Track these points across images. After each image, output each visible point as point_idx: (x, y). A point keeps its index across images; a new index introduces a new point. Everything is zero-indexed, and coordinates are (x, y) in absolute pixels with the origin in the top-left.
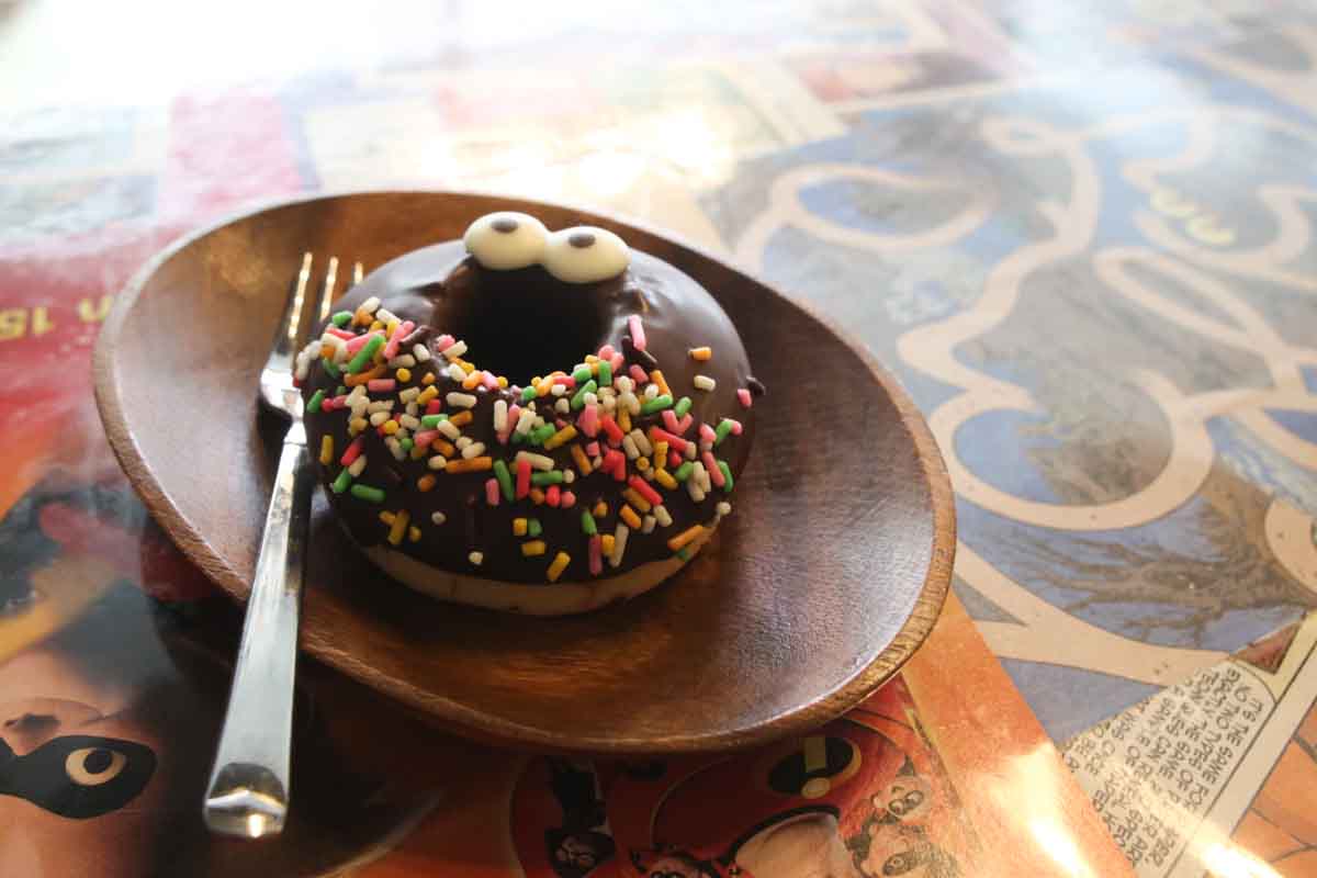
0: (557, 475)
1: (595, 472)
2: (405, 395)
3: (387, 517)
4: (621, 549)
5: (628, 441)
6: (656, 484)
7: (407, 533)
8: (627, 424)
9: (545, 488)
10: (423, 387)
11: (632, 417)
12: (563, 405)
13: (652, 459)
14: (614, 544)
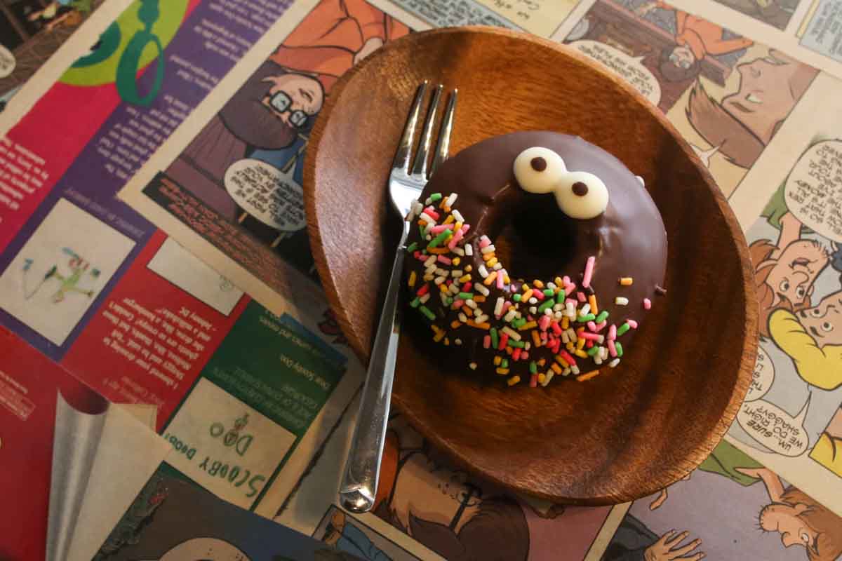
0: (521, 344)
1: (543, 347)
2: (456, 273)
3: (435, 328)
4: (548, 381)
5: (565, 335)
6: (574, 356)
7: (443, 340)
8: (565, 325)
9: (514, 348)
10: (465, 273)
11: (570, 322)
12: (534, 310)
13: (575, 345)
14: (545, 379)
